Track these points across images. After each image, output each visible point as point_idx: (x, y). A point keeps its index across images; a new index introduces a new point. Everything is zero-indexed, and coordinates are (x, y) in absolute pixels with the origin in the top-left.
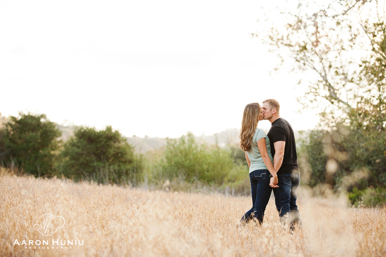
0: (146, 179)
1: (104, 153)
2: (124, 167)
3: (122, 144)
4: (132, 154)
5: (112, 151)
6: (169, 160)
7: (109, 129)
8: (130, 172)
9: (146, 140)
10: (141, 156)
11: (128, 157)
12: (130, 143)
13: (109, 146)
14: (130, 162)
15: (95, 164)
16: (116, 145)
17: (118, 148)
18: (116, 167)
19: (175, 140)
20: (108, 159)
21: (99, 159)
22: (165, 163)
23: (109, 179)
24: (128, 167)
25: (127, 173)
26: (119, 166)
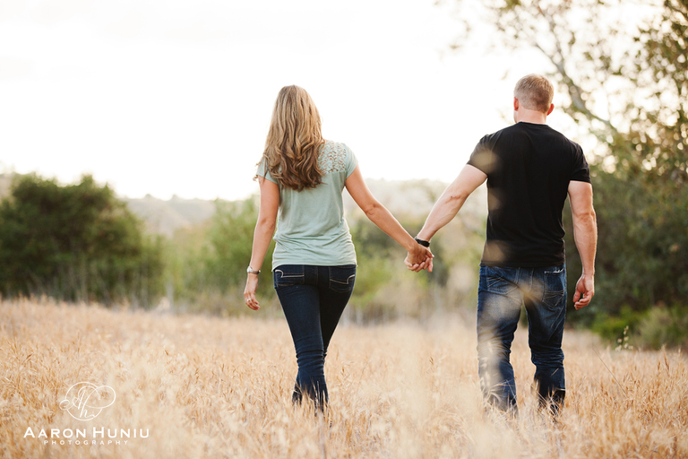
0: (170, 290)
1: (77, 234)
2: (121, 265)
3: (117, 213)
4: (138, 237)
5: (94, 229)
6: (221, 248)
7: (88, 181)
8: (135, 274)
9: (175, 203)
10: (159, 239)
11: (130, 242)
12: (134, 210)
13: (88, 219)
14: (135, 252)
15: (58, 257)
16: (105, 215)
17: (109, 222)
18: (104, 264)
19: (234, 205)
20: (85, 246)
21: (66, 246)
22: (212, 253)
23: (89, 290)
24: (131, 263)
25: (127, 277)
26: (111, 262)
